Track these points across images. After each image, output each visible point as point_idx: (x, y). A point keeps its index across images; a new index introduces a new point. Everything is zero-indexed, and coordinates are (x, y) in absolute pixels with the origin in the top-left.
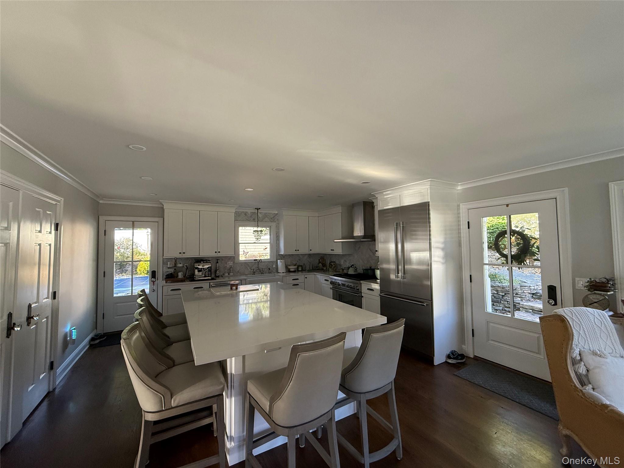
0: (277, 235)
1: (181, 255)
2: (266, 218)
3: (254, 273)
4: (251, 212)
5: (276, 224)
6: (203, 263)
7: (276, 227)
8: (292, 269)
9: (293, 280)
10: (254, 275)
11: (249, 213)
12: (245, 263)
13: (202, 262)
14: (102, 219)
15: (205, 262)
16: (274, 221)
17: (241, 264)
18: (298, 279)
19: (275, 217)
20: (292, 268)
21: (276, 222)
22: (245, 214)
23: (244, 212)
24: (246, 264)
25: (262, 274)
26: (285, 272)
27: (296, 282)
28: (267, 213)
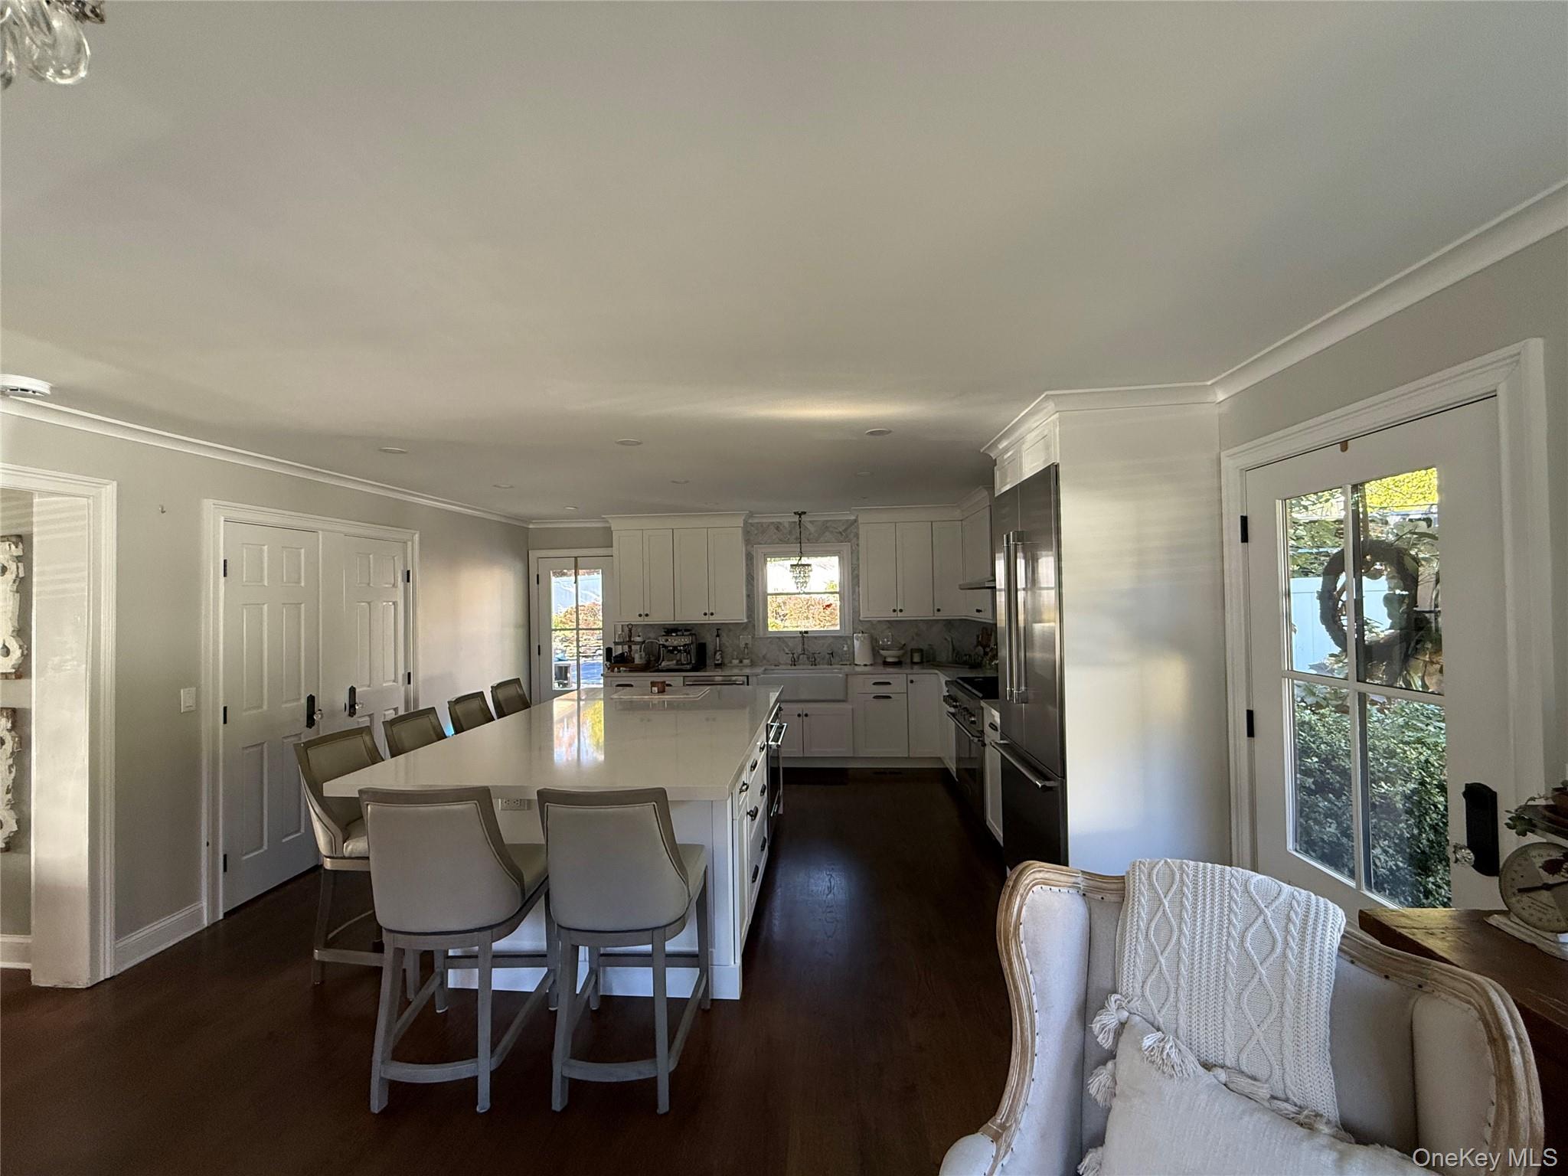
0: (856, 572)
1: (641, 619)
2: (827, 534)
3: (794, 663)
4: (789, 522)
5: (852, 547)
6: (677, 635)
7: (852, 553)
8: (889, 656)
9: (874, 684)
10: (793, 667)
11: (787, 525)
12: (779, 638)
13: (674, 634)
14: (534, 555)
15: (679, 633)
16: (847, 539)
17: (769, 640)
18: (889, 683)
19: (849, 531)
20: (891, 656)
21: (853, 542)
22: (777, 528)
23: (773, 523)
24: (781, 639)
25: (812, 665)
26: (871, 665)
27: (883, 690)
28: (827, 521)
